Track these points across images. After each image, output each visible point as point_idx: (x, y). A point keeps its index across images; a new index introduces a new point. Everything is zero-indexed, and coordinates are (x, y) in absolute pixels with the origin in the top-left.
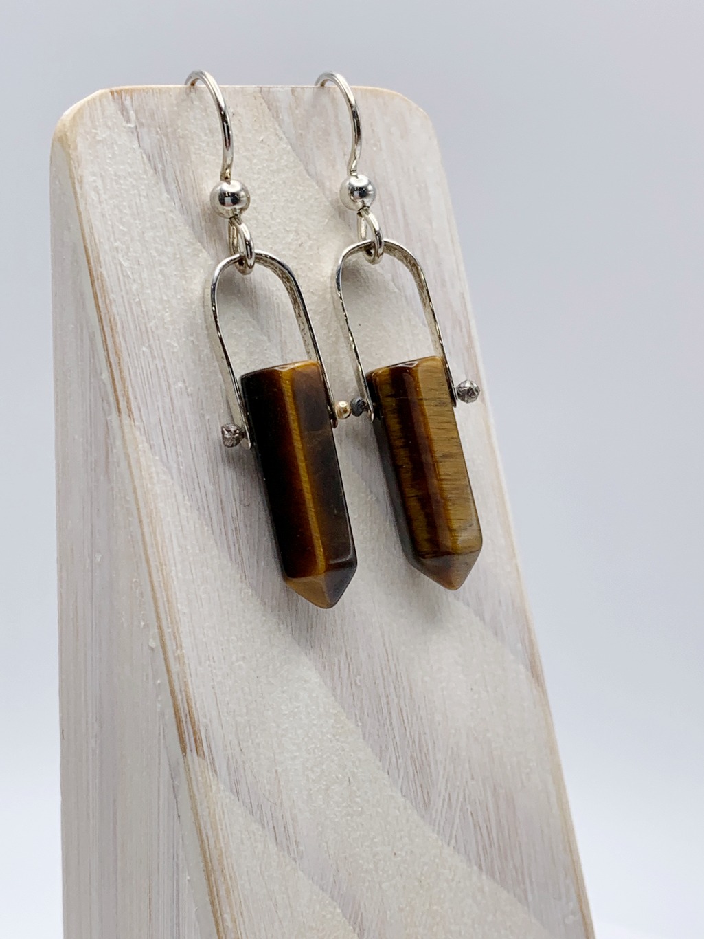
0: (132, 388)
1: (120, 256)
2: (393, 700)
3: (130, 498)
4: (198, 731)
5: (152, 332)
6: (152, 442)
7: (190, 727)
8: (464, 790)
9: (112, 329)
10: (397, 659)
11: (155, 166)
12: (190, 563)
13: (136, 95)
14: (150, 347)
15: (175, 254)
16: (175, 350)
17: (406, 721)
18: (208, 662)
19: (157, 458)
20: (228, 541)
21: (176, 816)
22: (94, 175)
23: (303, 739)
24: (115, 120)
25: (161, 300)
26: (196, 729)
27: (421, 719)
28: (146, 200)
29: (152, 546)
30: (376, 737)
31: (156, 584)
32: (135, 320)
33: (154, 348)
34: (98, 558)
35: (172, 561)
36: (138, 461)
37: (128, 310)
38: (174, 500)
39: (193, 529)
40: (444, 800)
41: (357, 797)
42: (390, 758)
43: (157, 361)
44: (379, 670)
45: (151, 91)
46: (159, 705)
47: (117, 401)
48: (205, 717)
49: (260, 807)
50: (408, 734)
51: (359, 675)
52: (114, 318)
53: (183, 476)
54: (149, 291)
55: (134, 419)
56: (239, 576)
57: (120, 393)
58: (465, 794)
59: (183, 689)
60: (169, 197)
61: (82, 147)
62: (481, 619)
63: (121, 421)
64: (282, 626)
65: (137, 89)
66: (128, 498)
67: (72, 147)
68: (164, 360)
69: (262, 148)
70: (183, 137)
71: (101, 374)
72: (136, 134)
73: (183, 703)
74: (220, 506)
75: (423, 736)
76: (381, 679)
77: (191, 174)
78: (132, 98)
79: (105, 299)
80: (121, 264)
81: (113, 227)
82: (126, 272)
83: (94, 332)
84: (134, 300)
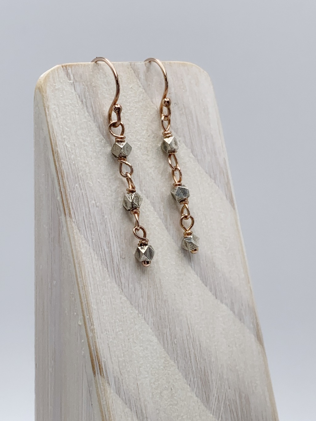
0: (71, 203)
1: (66, 143)
2: (192, 350)
3: (70, 255)
4: (101, 365)
5: (81, 177)
6: (80, 229)
7: (97, 362)
8: (225, 394)
9: (62, 176)
10: (194, 331)
11: (82, 100)
12: (97, 285)
13: (73, 68)
14: (80, 184)
15: (91, 141)
16: (91, 186)
17: (198, 361)
18: (106, 332)
19: (82, 236)
20: (115, 276)
21: (91, 405)
22: (55, 105)
23: (150, 369)
24: (64, 79)
25: (85, 163)
26: (100, 363)
27: (205, 360)
28: (78, 116)
29: (80, 277)
30: (184, 368)
31: (82, 295)
32: (73, 172)
33: (81, 185)
34: (55, 282)
35: (89, 285)
36: (74, 237)
37: (70, 167)
38: (90, 256)
39: (99, 269)
40: (216, 398)
41: (176, 397)
42: (191, 379)
43: (83, 191)
44: (185, 336)
45: (80, 65)
46: (83, 352)
47: (64, 209)
48: (104, 358)
49: (129, 400)
50: (199, 367)
51: (176, 338)
52: (63, 171)
53: (94, 245)
54: (79, 159)
55: (72, 218)
56: (120, 292)
57: (65, 206)
58: (226, 396)
59: (94, 345)
60: (88, 114)
61: (49, 92)
62: (233, 312)
63: (66, 219)
64: (140, 315)
65: (74, 65)
66: (69, 255)
67: (44, 92)
68: (86, 190)
69: (132, 91)
70: (95, 87)
71: (57, 197)
72: (73, 85)
73: (94, 351)
74: (111, 258)
75: (206, 368)
76: (186, 340)
77: (99, 104)
78: (71, 69)
79: (59, 162)
80: (66, 147)
81: (63, 129)
82: (69, 150)
83: (54, 178)
84: (72, 162)
